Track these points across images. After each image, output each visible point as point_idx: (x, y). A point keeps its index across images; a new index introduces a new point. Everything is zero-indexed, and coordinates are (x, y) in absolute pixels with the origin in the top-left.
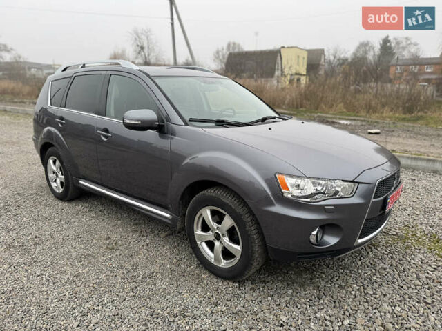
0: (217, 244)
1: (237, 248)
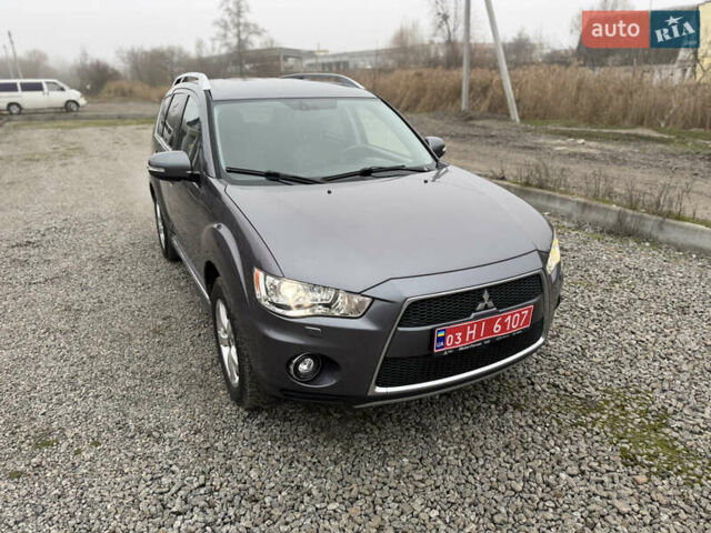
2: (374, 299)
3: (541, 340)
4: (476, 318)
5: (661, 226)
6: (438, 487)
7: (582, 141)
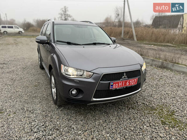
2: (94, 73)
3: (140, 89)
4: (122, 80)
5: (173, 66)
6: (110, 128)
7: (153, 46)
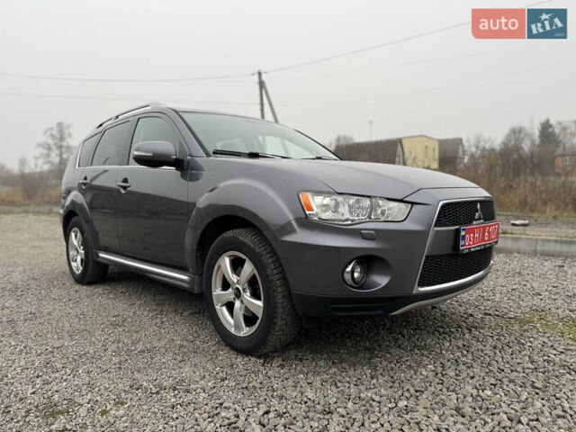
0: (237, 304)
1: (258, 305)
2: (413, 203)
